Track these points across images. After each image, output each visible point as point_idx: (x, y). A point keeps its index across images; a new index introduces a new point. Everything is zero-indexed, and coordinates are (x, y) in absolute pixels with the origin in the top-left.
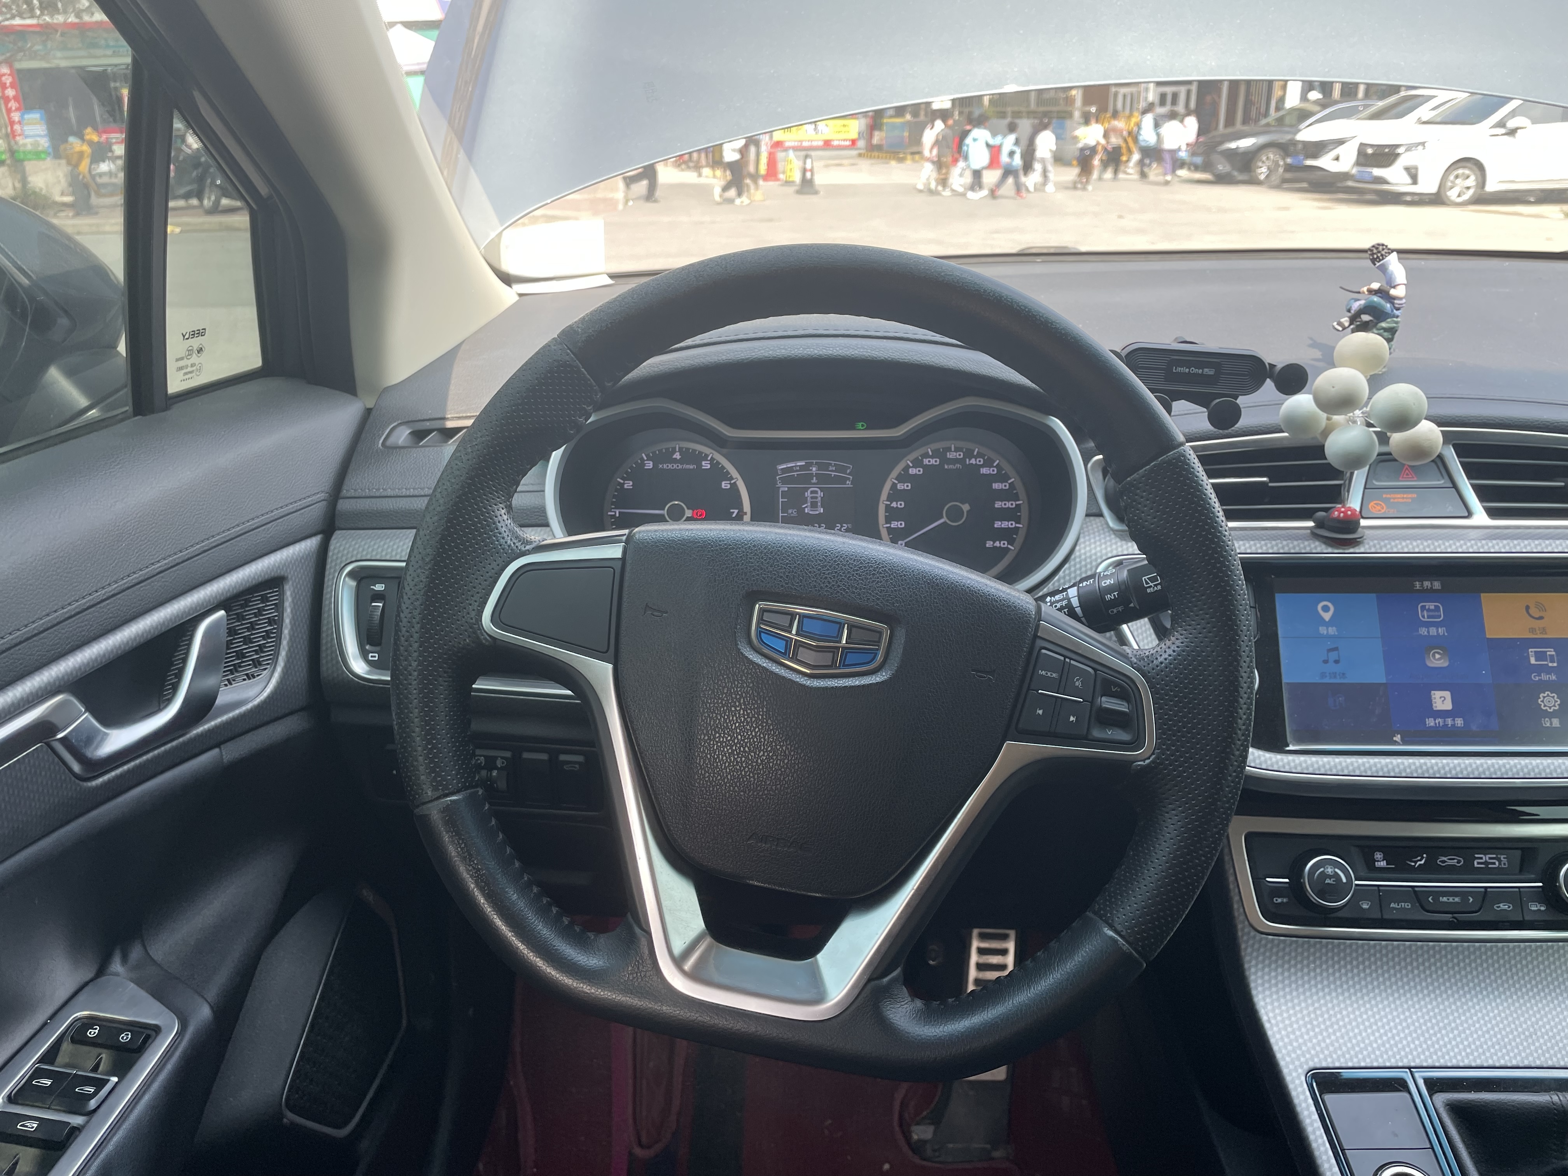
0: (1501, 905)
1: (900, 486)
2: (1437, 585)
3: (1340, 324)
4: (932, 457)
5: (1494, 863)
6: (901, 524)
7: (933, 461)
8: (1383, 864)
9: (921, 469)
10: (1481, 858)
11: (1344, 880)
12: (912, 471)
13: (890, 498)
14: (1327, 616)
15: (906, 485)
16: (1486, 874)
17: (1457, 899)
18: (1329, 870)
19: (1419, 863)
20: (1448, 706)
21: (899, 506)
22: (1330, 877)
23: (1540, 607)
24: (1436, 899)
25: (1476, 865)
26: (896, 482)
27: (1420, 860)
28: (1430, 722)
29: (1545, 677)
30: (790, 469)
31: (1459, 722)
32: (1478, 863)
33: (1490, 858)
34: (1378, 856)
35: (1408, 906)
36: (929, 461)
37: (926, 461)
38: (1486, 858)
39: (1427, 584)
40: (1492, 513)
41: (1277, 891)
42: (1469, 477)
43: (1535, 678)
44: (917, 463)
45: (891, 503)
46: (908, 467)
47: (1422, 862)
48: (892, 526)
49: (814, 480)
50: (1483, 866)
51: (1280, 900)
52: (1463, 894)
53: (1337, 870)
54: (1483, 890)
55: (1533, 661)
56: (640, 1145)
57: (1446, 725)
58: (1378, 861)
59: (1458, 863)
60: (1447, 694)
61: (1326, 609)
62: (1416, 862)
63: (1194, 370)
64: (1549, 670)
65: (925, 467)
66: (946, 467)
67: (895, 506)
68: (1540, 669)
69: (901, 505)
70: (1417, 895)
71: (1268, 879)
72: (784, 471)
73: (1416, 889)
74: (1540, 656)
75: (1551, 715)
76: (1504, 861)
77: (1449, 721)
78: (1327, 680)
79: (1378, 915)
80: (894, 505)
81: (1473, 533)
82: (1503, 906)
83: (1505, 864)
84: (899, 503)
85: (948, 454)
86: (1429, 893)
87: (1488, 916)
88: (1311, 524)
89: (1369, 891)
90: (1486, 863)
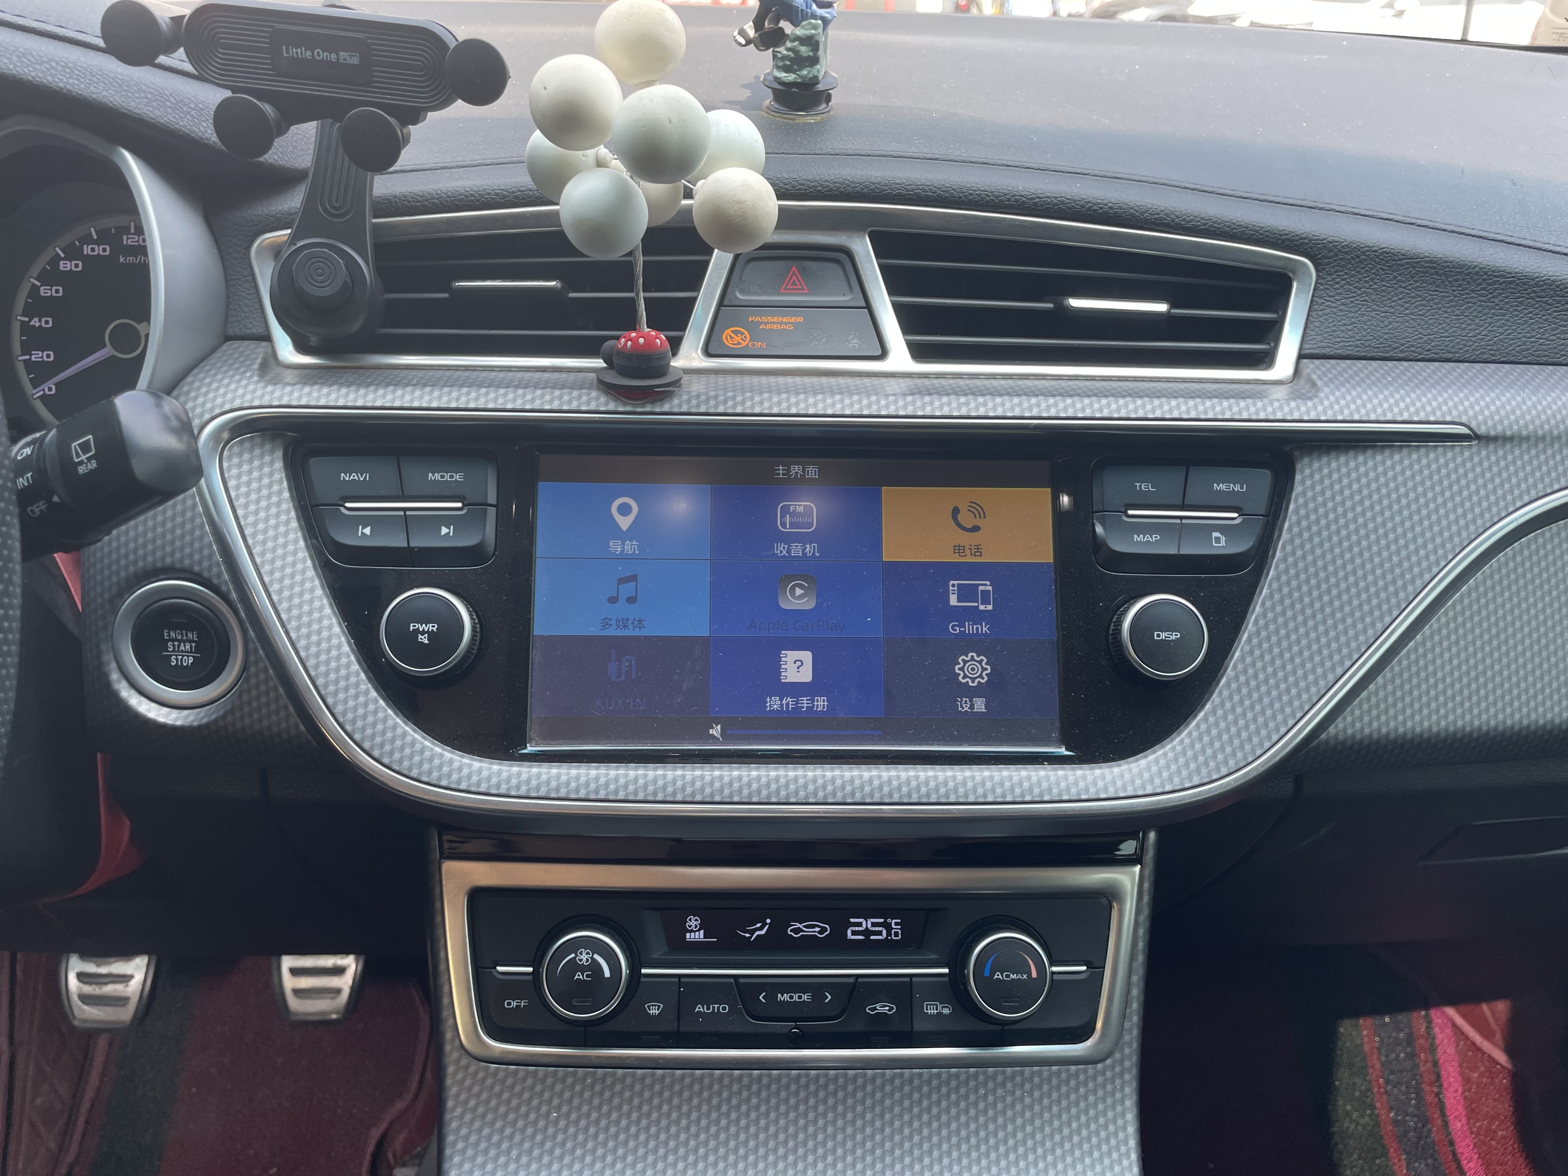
0: (878, 1006)
1: (44, 291)
2: (812, 471)
3: (742, 33)
4: (98, 242)
5: (880, 933)
6: (48, 356)
7: (99, 250)
8: (700, 936)
9: (80, 263)
10: (860, 925)
11: (607, 974)
12: (65, 266)
13: (29, 311)
14: (625, 523)
15: (54, 288)
17: (805, 998)
18: (584, 957)
19: (758, 933)
20: (805, 675)
21: (44, 325)
22: (582, 969)
23: (978, 510)
24: (772, 996)
25: (850, 936)
26: (39, 284)
27: (761, 929)
28: (774, 703)
29: (970, 628)
31: (821, 703)
32: (854, 933)
33: (873, 925)
34: (693, 922)
35: (723, 1008)
36: (93, 250)
37: (87, 250)
38: (867, 924)
39: (796, 469)
40: (919, 352)
41: (513, 986)
42: (892, 290)
43: (954, 629)
44: (72, 253)
45: (30, 321)
46: (57, 259)
47: (763, 932)
48: (33, 358)
50: (861, 937)
51: (514, 1004)
52: (815, 987)
53: (596, 956)
54: (851, 980)
55: (953, 600)
57: (797, 709)
58: (692, 931)
59: (820, 932)
60: (807, 656)
61: (625, 510)
62: (752, 932)
63: (322, 55)
64: (976, 616)
65: (86, 259)
66: (122, 260)
67: (37, 325)
68: (963, 615)
69: (47, 322)
70: (741, 991)
71: (499, 968)
73: (742, 980)
74: (965, 593)
75: (972, 693)
76: (896, 928)
77: (805, 702)
78: (612, 632)
79: (672, 1027)
80: (35, 322)
81: (894, 385)
82: (882, 1008)
83: (896, 934)
84: (43, 320)
85: (125, 237)
86: (762, 988)
87: (858, 1026)
88: (598, 363)
89: (660, 985)
90: (867, 933)
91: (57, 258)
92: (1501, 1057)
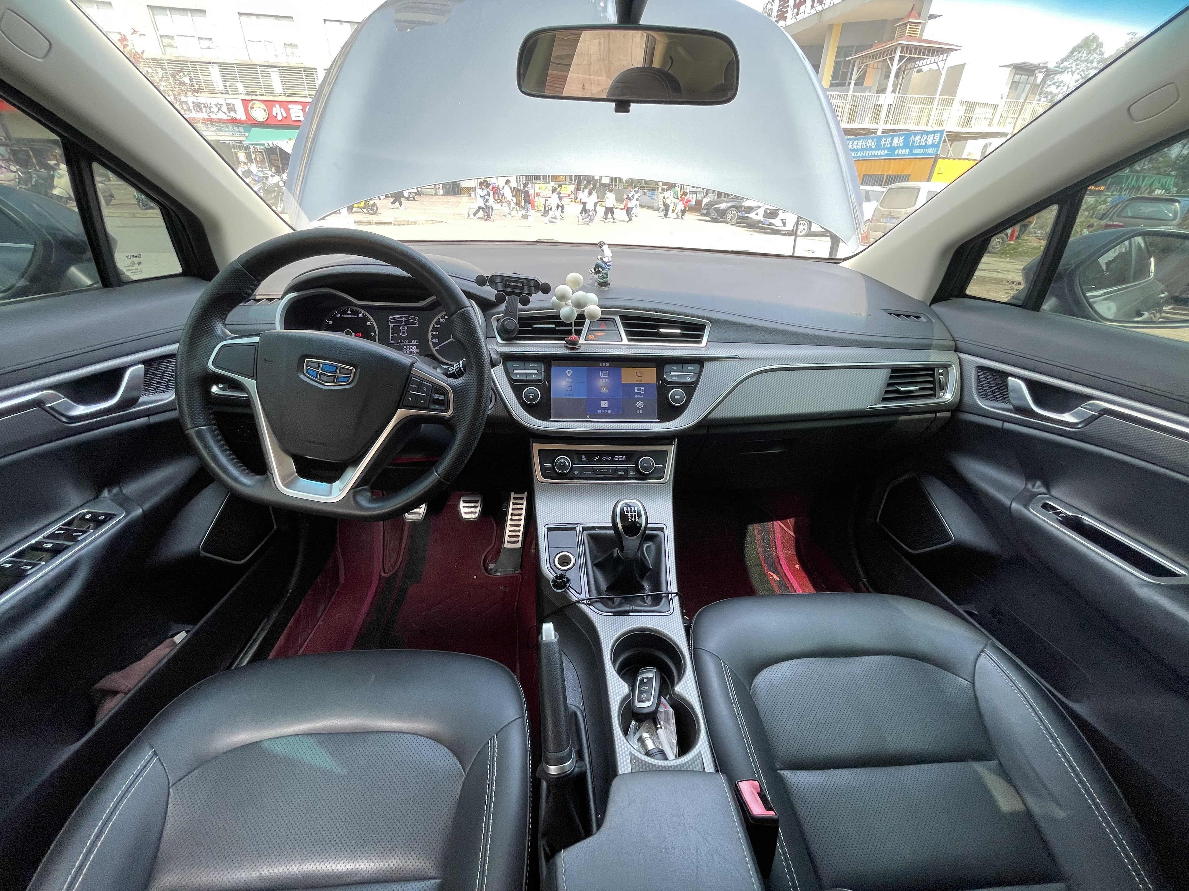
1: (436, 326)
2: (607, 365)
3: (591, 271)
5: (621, 459)
6: (437, 341)
8: (585, 459)
9: (444, 320)
10: (617, 457)
11: (568, 464)
12: (441, 320)
13: (433, 331)
14: (569, 375)
15: (438, 326)
16: (619, 462)
17: (606, 470)
18: (563, 461)
20: (606, 406)
21: (436, 334)
22: (562, 463)
23: (641, 372)
24: (599, 471)
25: (615, 459)
26: (435, 324)
28: (600, 411)
29: (639, 396)
30: (394, 318)
31: (609, 411)
33: (620, 457)
34: (583, 457)
35: (590, 473)
37: (446, 317)
39: (604, 364)
40: (630, 340)
41: (547, 468)
42: (624, 327)
43: (636, 396)
44: (442, 317)
47: (598, 458)
48: (433, 341)
49: (403, 323)
50: (617, 459)
51: (547, 471)
52: (608, 469)
53: (565, 461)
54: (615, 467)
55: (636, 391)
56: (385, 573)
57: (605, 412)
59: (608, 459)
60: (606, 402)
61: (569, 372)
62: (595, 459)
63: (515, 284)
64: (641, 394)
68: (638, 394)
70: (594, 470)
71: (545, 464)
72: (392, 319)
73: (594, 467)
74: (638, 389)
75: (639, 409)
76: (624, 457)
77: (606, 411)
78: (567, 397)
79: (579, 476)
80: (434, 333)
81: (624, 347)
82: (621, 473)
83: (624, 459)
84: (436, 332)
86: (597, 469)
87: (616, 476)
88: (564, 342)
89: (577, 468)
90: (619, 459)
91: (439, 319)
92: (792, 534)
